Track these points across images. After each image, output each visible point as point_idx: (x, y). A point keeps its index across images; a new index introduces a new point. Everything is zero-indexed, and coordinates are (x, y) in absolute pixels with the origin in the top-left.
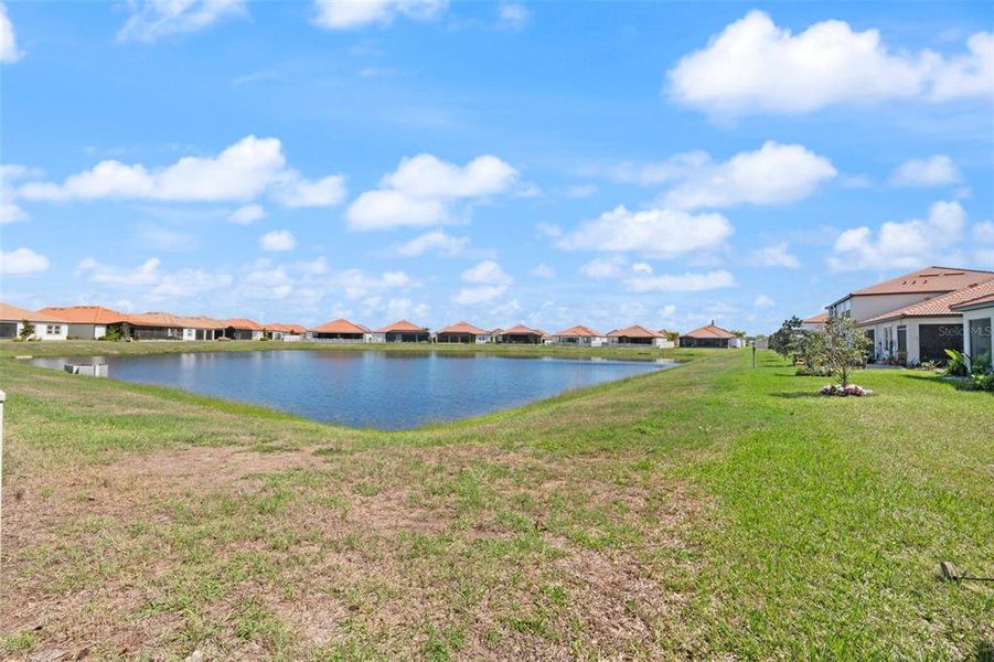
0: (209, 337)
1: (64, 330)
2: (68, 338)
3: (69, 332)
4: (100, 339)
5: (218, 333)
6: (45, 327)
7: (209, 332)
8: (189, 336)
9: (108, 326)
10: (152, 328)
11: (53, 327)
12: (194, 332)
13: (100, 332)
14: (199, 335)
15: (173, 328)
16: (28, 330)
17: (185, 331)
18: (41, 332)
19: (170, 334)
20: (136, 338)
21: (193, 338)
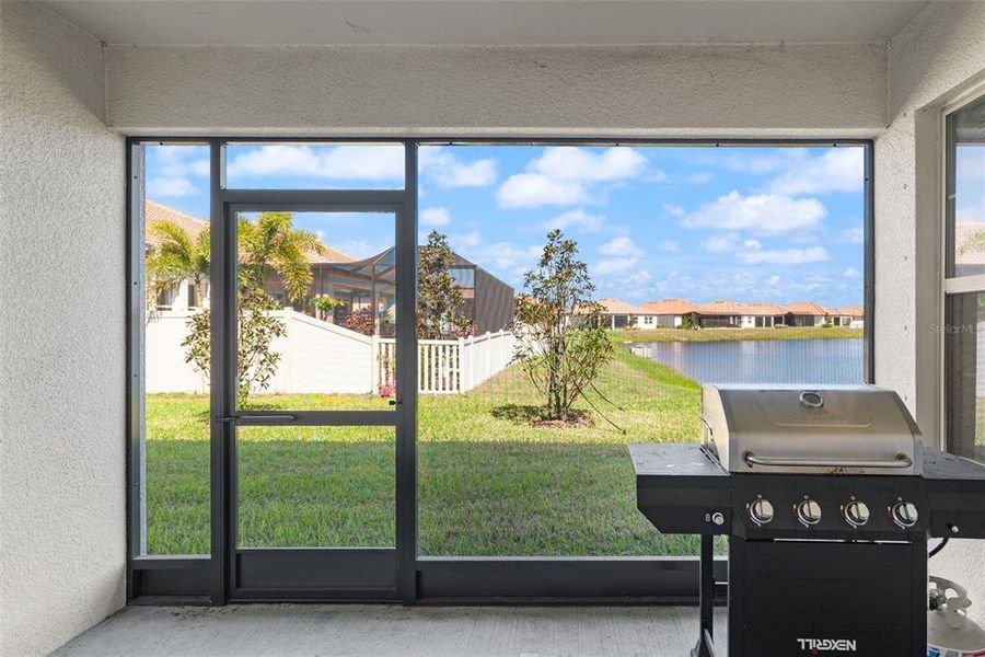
0: (768, 324)
1: (655, 319)
2: (658, 327)
3: (659, 323)
4: (678, 327)
5: (778, 319)
6: (643, 318)
7: (768, 318)
8: (748, 324)
9: (683, 316)
10: (715, 317)
11: (648, 318)
12: (753, 319)
13: (678, 321)
14: (759, 322)
15: (734, 317)
16: (634, 321)
17: (745, 319)
18: (641, 323)
19: (732, 322)
20: (702, 327)
21: (753, 325)
